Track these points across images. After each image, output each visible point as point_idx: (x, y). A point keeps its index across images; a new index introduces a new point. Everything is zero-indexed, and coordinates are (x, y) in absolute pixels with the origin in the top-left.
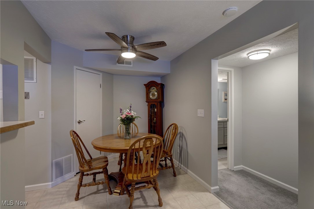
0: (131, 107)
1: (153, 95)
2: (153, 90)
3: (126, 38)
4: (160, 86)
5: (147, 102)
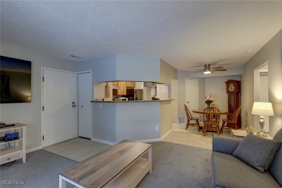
2: (231, 85)
3: (206, 66)
5: (227, 93)
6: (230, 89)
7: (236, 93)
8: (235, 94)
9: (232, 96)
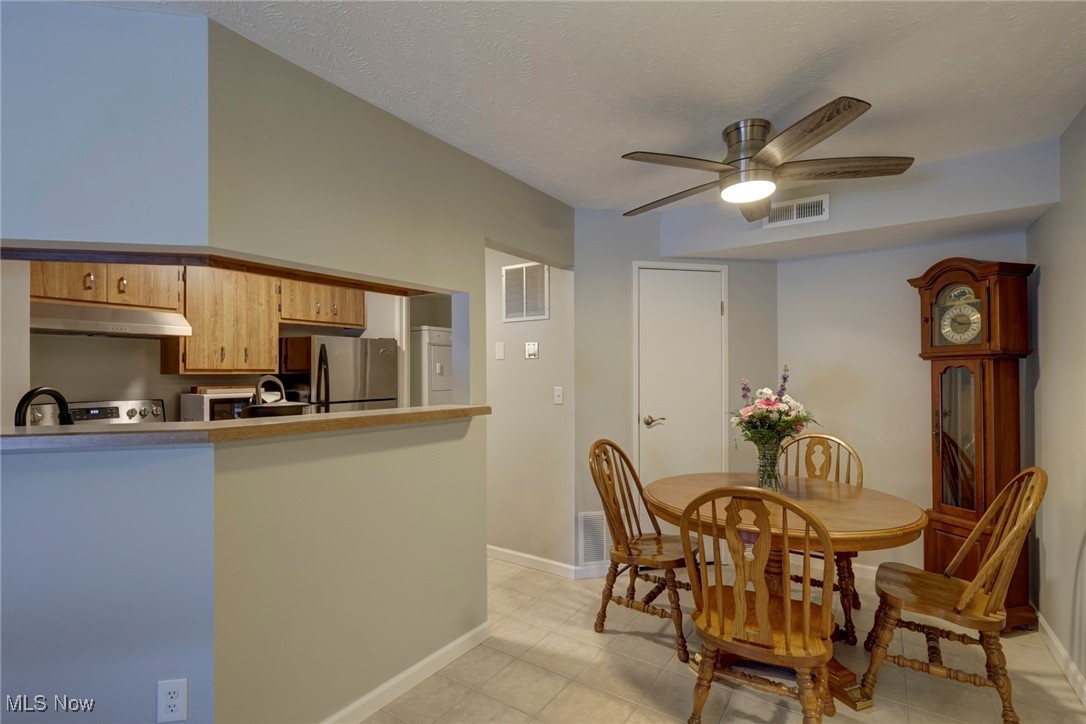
0: (785, 379)
1: (961, 324)
2: (962, 300)
3: (734, 135)
4: (993, 279)
5: (924, 356)
6: (947, 330)
7: (997, 359)
8: (990, 366)
9: (966, 382)
